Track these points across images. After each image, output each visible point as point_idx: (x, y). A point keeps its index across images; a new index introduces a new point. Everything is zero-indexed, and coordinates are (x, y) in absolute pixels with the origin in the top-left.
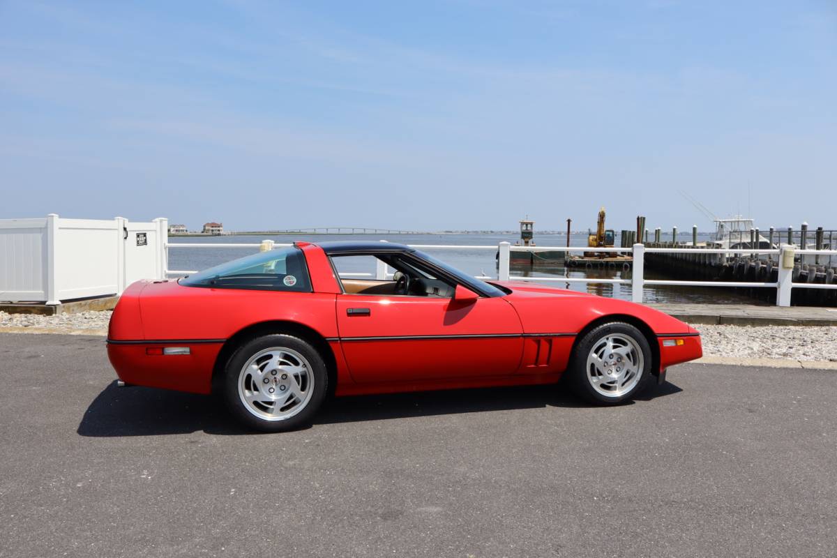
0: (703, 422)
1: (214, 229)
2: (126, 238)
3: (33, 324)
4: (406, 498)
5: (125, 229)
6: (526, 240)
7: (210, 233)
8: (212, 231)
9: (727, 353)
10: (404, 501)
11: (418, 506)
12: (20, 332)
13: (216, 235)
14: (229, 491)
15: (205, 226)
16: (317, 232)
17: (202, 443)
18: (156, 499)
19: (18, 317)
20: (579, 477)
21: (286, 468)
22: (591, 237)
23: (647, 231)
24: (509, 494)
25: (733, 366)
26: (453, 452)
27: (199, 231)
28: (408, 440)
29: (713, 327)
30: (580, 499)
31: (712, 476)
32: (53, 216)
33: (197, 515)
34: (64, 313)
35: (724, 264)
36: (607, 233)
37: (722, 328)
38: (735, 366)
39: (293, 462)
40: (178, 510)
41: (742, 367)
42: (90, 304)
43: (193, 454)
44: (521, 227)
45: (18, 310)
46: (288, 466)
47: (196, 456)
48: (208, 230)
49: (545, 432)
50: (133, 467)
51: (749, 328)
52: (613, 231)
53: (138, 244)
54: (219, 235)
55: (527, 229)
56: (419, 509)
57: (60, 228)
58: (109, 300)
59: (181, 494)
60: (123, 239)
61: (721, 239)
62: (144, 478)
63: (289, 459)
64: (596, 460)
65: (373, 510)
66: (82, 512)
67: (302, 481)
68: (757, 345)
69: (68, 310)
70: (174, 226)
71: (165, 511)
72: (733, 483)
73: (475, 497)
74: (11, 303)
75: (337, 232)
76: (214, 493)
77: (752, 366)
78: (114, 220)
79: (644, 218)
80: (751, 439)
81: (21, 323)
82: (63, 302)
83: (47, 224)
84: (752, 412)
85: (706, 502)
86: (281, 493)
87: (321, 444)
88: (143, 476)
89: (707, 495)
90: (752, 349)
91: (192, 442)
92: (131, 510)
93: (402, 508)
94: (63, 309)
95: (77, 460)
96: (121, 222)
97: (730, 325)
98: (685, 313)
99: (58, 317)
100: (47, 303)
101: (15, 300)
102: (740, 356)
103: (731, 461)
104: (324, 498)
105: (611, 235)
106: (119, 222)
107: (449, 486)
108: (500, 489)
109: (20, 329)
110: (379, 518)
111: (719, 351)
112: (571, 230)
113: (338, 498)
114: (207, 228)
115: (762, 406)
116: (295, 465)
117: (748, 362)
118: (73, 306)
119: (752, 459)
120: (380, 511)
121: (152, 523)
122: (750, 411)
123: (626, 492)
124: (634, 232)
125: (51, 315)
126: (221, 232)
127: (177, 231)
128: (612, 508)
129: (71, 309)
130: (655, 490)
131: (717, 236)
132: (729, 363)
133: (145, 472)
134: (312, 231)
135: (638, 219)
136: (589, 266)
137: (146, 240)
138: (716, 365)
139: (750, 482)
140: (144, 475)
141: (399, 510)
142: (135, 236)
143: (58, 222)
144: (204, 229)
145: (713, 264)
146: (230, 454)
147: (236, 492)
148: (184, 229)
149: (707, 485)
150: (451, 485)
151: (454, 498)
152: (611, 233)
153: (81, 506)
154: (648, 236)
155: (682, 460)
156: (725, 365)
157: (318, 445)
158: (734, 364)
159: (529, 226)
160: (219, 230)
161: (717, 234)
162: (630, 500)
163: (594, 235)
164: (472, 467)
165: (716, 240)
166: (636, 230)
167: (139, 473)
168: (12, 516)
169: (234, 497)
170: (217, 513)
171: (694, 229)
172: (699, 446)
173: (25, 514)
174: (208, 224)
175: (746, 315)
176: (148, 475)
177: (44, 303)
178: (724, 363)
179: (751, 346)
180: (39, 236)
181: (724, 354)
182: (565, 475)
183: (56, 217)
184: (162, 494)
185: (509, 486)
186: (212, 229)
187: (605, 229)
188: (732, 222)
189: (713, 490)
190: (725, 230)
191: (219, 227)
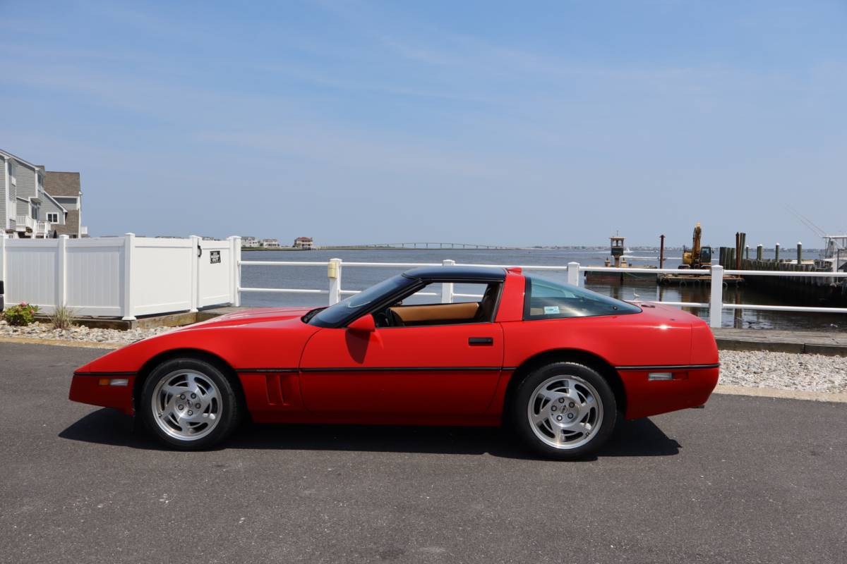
0: (756, 464)
1: (304, 243)
2: (199, 256)
3: (107, 339)
4: (412, 536)
5: (199, 247)
6: (617, 257)
7: (301, 247)
8: (303, 245)
9: (803, 386)
10: (409, 540)
11: (422, 545)
12: (93, 347)
13: (306, 250)
14: (238, 520)
15: (296, 241)
16: (406, 246)
17: (227, 467)
18: (166, 525)
19: (97, 332)
20: (601, 521)
21: (301, 497)
22: (686, 255)
23: (747, 248)
24: (521, 537)
25: (807, 400)
26: (474, 487)
27: (290, 245)
28: (432, 472)
29: (796, 355)
30: (596, 546)
31: (750, 528)
32: (129, 235)
33: (201, 544)
34: (139, 329)
35: (831, 285)
36: (704, 250)
37: (806, 357)
38: (810, 401)
39: (310, 492)
40: (184, 538)
41: (817, 402)
42: (164, 320)
43: (216, 479)
44: (612, 243)
45: (98, 324)
46: (303, 495)
47: (218, 480)
48: (299, 244)
49: (577, 470)
50: (155, 489)
51: (837, 358)
52: (710, 248)
53: (212, 262)
54: (309, 249)
55: (617, 246)
56: (421, 549)
57: (136, 247)
58: (182, 316)
59: (192, 521)
60: (197, 257)
61: (831, 257)
62: (161, 502)
63: (307, 488)
64: (624, 503)
65: (375, 547)
66: (94, 534)
67: (313, 513)
68: (840, 378)
69: (142, 325)
70: (267, 241)
71: (171, 538)
72: (772, 536)
73: (484, 538)
74: (92, 318)
75: (425, 247)
76: (223, 521)
77: (828, 402)
78: (188, 238)
79: (744, 234)
80: (805, 486)
81: (96, 339)
82: (138, 317)
83: (124, 243)
84: (814, 455)
85: (735, 557)
86: (289, 524)
87: (342, 473)
88: (161, 500)
89: (738, 549)
90: (833, 383)
91: (219, 466)
92: (140, 535)
93: (405, 547)
94: (138, 325)
95: (105, 480)
96: (196, 240)
97: (816, 354)
98: (766, 341)
99: (132, 332)
100: (123, 319)
101: (95, 315)
102: (817, 390)
103: (776, 510)
104: (329, 531)
105: (708, 252)
106: (194, 240)
107: (460, 526)
108: (513, 531)
109: (94, 344)
110: (378, 557)
111: (794, 384)
112: (664, 246)
113: (342, 533)
114: (298, 242)
115: (828, 449)
116: (310, 494)
117: (824, 398)
118: (148, 322)
119: (801, 509)
120: (381, 550)
121: (155, 550)
122: (814, 453)
123: (648, 541)
124: (733, 249)
125: (126, 330)
126: (312, 247)
127: (269, 245)
128: (628, 559)
129: (146, 324)
130: (681, 540)
131: (826, 252)
132: (803, 398)
133: (165, 496)
134: (400, 246)
135: (737, 235)
136: (683, 284)
137: (219, 258)
138: (787, 399)
139: (792, 536)
140: (163, 498)
141: (400, 549)
142: (209, 254)
143: (134, 241)
144: (296, 244)
145: (819, 284)
146: (252, 480)
147: (244, 521)
148: (276, 243)
149: (741, 538)
150: (462, 524)
151: (461, 539)
152: (708, 250)
153: (95, 528)
154: (749, 252)
155: (720, 508)
156: (798, 400)
157: (340, 474)
158: (809, 399)
159: (620, 242)
160: (309, 245)
161: (826, 251)
162: (650, 551)
163: (688, 252)
164: (490, 505)
165: (826, 257)
166: (735, 247)
167: (160, 496)
168: (30, 535)
169: (242, 527)
170: (221, 542)
171: (799, 246)
172: (744, 491)
173: (42, 534)
174: (299, 239)
175: (835, 344)
176: (167, 499)
177: (120, 318)
178: (797, 398)
179: (832, 379)
180: (117, 254)
181: (799, 387)
182: (586, 519)
183: (132, 235)
184: (174, 520)
185: (522, 529)
186: (302, 243)
187: (701, 246)
188: (843, 238)
189: (746, 543)
190: (835, 247)
191: (309, 241)
